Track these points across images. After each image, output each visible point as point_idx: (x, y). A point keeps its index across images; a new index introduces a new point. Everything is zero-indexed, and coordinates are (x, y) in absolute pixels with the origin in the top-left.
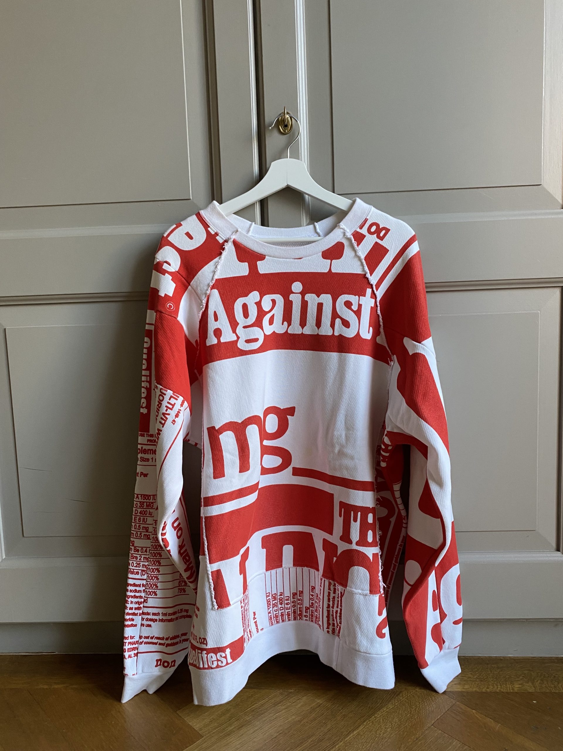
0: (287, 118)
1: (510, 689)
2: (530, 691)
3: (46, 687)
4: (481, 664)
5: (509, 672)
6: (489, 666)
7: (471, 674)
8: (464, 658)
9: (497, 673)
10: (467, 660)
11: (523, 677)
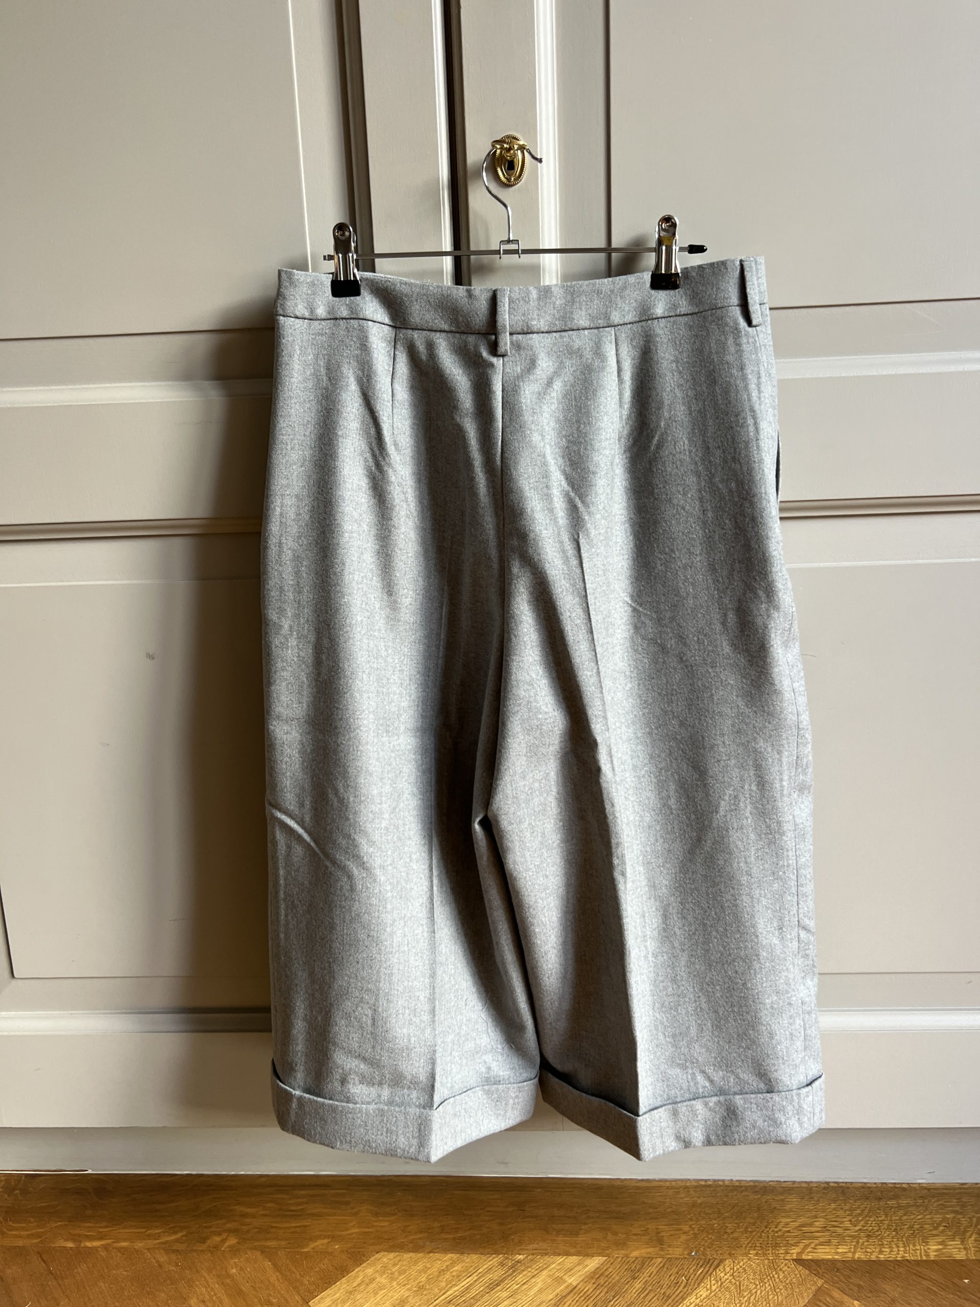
1: (921, 1253)
2: (958, 1257)
3: (70, 1245)
4: (867, 1199)
5: (919, 1217)
6: (882, 1203)
7: (850, 1221)
8: (836, 1185)
9: (897, 1218)
10: (840, 1191)
11: (945, 1226)
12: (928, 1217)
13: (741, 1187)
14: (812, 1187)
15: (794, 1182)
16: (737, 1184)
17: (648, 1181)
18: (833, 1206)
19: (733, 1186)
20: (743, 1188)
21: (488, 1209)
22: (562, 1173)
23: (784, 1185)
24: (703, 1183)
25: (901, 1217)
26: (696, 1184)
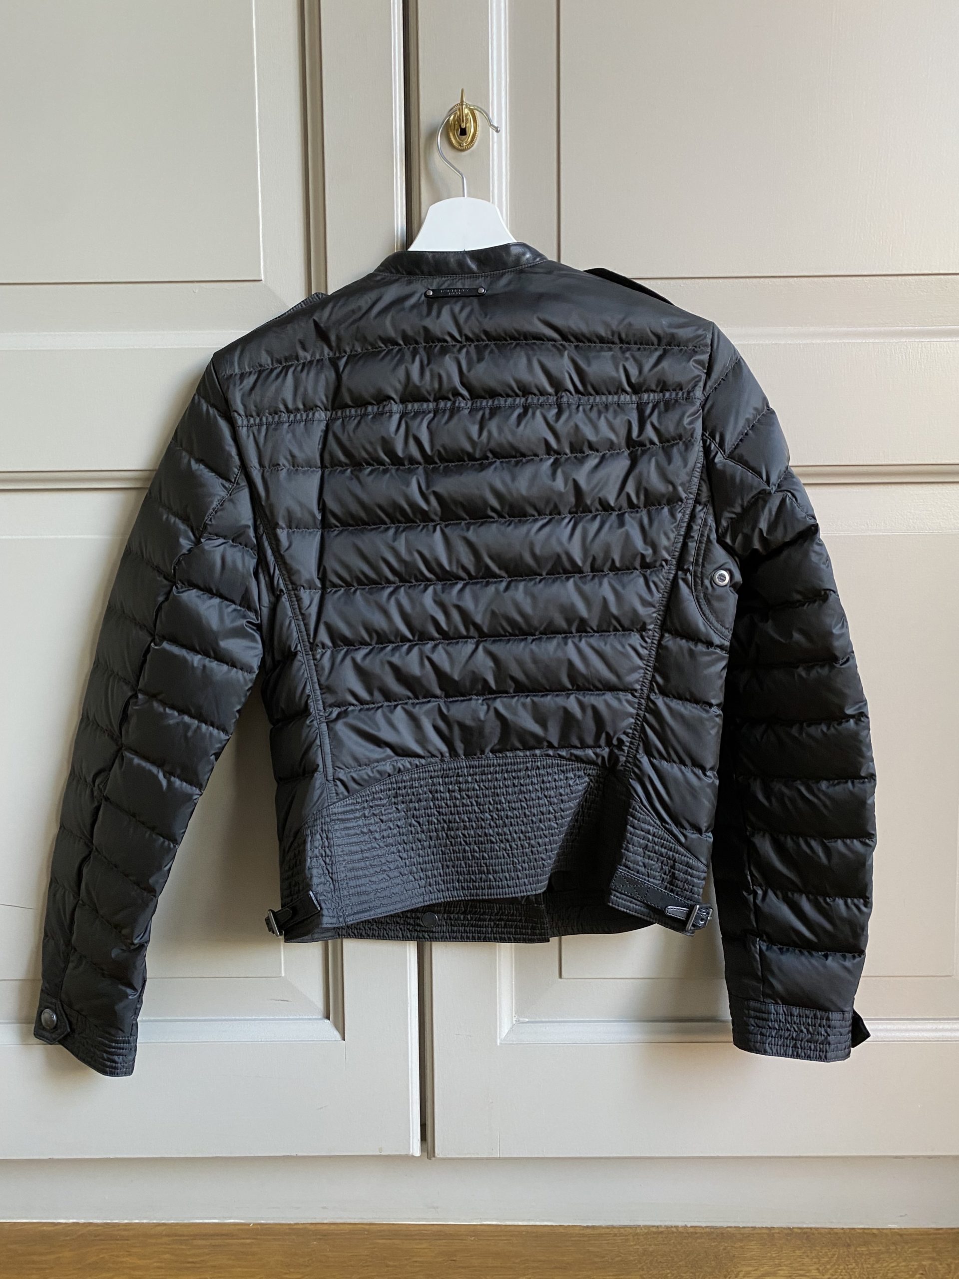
0: (467, 115)
4: (835, 1245)
5: (893, 1265)
6: (852, 1249)
7: (818, 1269)
8: (799, 1231)
9: (869, 1266)
10: (805, 1236)
11: (922, 1274)
12: (903, 1264)
13: (696, 1233)
14: (773, 1233)
15: (754, 1228)
16: (692, 1230)
17: (593, 1227)
18: (798, 1253)
19: (688, 1233)
20: (698, 1235)
21: (415, 1259)
22: (497, 1219)
23: (742, 1231)
24: (654, 1230)
25: (873, 1264)
26: (646, 1231)
